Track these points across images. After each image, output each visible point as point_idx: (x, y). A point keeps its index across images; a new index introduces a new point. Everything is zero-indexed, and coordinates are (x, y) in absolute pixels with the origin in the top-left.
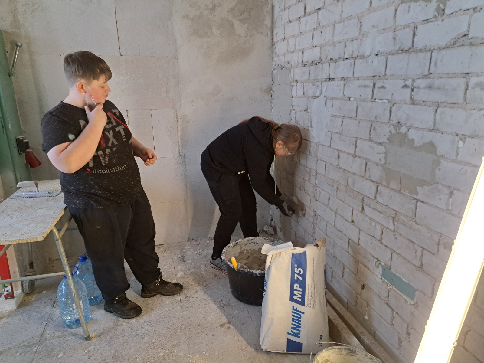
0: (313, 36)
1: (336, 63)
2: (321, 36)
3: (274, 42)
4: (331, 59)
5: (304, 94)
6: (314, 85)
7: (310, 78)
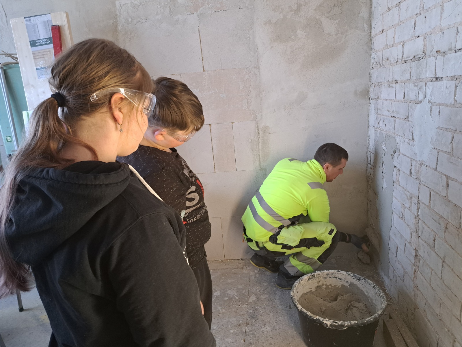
0: (415, 24)
1: (444, 56)
2: (425, 22)
3: (372, 36)
4: (437, 51)
5: (404, 98)
6: (416, 86)
7: (412, 77)
